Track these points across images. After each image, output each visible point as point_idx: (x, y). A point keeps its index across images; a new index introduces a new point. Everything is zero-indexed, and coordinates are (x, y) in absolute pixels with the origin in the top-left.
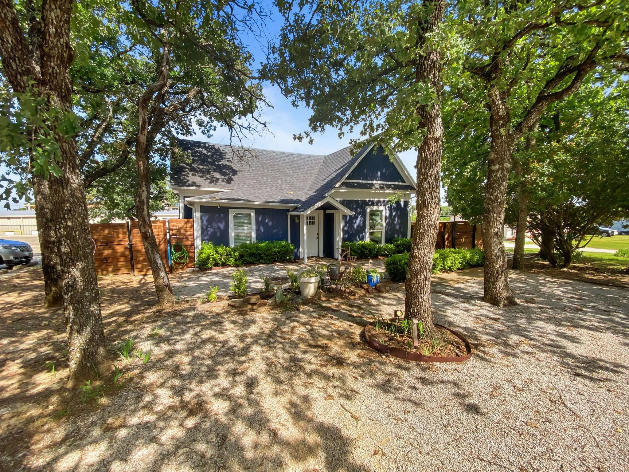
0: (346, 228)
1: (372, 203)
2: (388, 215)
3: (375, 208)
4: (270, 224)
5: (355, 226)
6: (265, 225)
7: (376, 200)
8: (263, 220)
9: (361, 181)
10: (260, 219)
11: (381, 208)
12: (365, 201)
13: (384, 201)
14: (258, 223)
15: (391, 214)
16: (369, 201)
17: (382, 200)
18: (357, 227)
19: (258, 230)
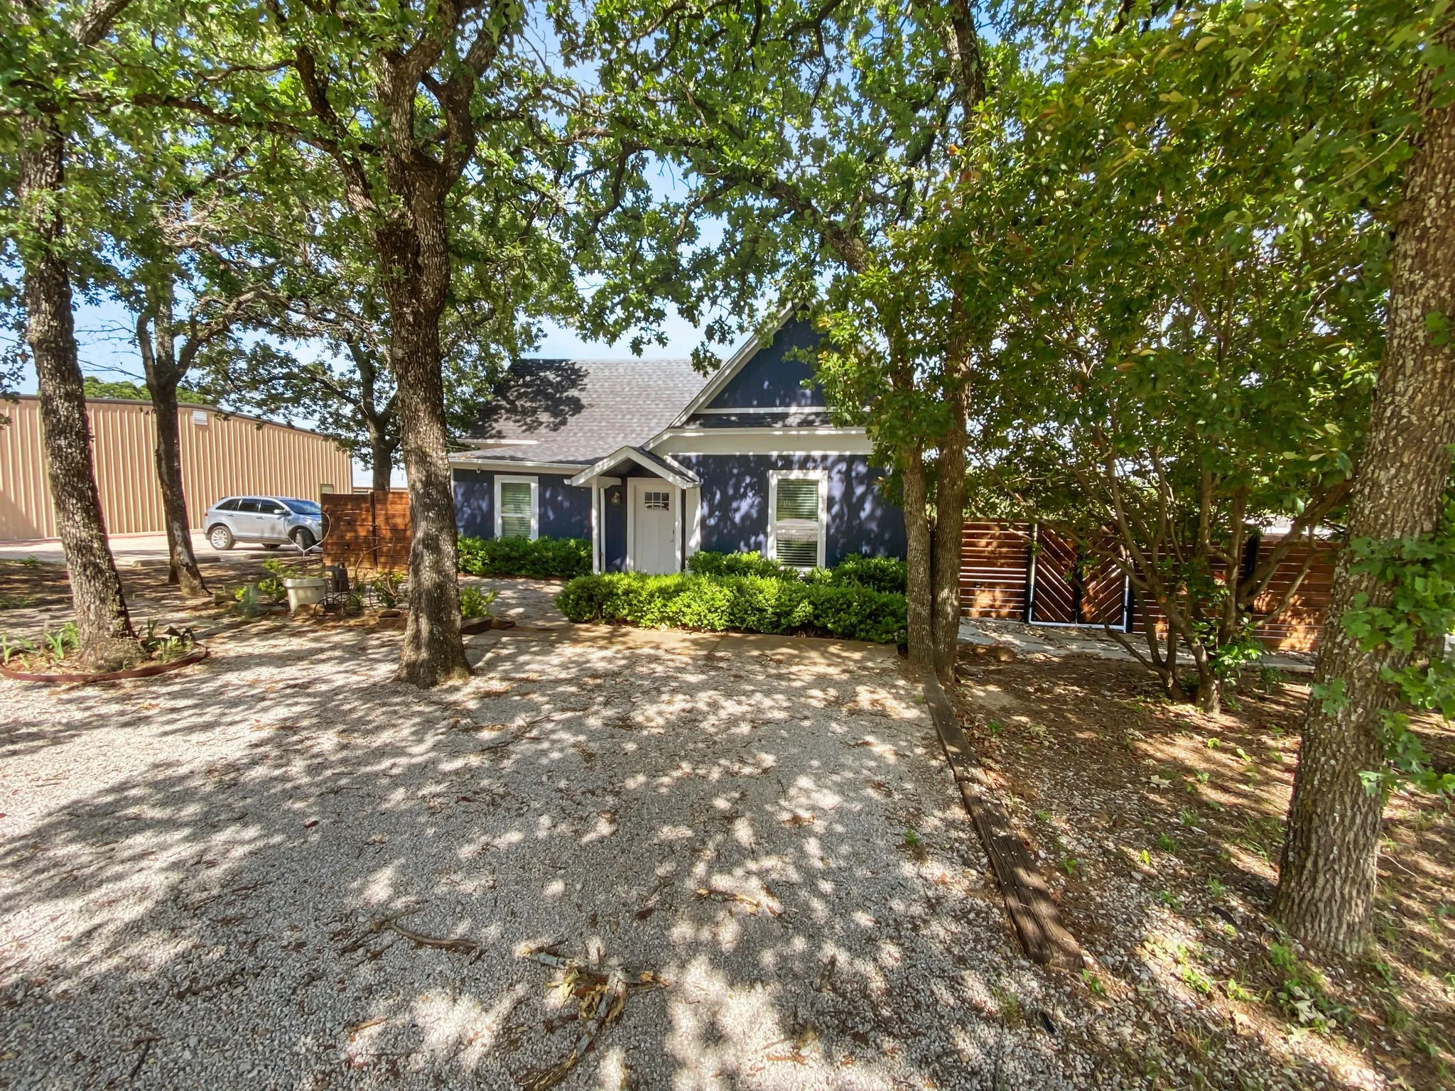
0: (712, 522)
1: (788, 463)
2: (837, 493)
3: (795, 474)
4: (566, 504)
5: (737, 518)
6: (557, 508)
7: (800, 454)
8: (554, 496)
9: (751, 411)
10: (548, 495)
11: (814, 475)
12: (768, 457)
13: (825, 458)
14: (543, 502)
15: (848, 492)
16: (780, 457)
17: (817, 454)
18: (743, 518)
19: (542, 517)
